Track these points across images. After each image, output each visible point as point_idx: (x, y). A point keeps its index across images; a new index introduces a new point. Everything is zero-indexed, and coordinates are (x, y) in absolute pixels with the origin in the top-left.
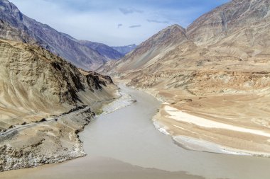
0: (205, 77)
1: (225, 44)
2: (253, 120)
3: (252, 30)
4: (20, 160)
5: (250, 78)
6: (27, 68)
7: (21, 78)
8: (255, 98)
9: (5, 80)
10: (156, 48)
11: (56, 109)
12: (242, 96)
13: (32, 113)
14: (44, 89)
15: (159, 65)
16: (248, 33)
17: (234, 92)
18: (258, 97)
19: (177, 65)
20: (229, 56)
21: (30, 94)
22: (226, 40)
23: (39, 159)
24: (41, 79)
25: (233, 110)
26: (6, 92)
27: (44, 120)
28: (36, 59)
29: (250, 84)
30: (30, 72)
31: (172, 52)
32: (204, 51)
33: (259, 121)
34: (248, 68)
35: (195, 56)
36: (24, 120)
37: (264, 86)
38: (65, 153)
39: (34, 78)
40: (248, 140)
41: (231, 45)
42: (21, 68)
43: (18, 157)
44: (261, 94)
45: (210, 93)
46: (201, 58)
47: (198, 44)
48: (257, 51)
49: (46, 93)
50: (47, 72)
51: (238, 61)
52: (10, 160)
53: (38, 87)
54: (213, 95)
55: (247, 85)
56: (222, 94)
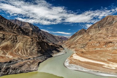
0: (90, 44)
1: (99, 34)
2: (102, 59)
3: (108, 29)
4: (14, 71)
5: (106, 44)
6: (29, 43)
7: (27, 46)
8: (106, 51)
9: (22, 47)
10: (77, 36)
11: (35, 55)
12: (102, 50)
13: (27, 57)
14: (33, 49)
15: (77, 41)
16: (107, 30)
17: (99, 49)
18: (108, 50)
19: (83, 41)
20: (100, 37)
21: (29, 51)
22: (99, 32)
23: (20, 71)
24: (33, 46)
25: (96, 55)
26: (22, 50)
27: (29, 59)
28: (32, 41)
29: (105, 46)
30: (30, 45)
31: (82, 37)
32: (92, 36)
33: (104, 59)
34: (106, 41)
35: (89, 38)
36: (23, 59)
37: (110, 47)
38: (29, 69)
39: (31, 46)
40: (95, 66)
41: (101, 34)
42: (28, 44)
43: (14, 70)
44: (109, 50)
45: (91, 49)
46: (91, 38)
47: (90, 34)
48: (110, 35)
49: (34, 51)
50: (35, 44)
51: (103, 39)
52: (11, 71)
53: (31, 49)
54: (92, 50)
55: (104, 46)
56: (95, 50)
